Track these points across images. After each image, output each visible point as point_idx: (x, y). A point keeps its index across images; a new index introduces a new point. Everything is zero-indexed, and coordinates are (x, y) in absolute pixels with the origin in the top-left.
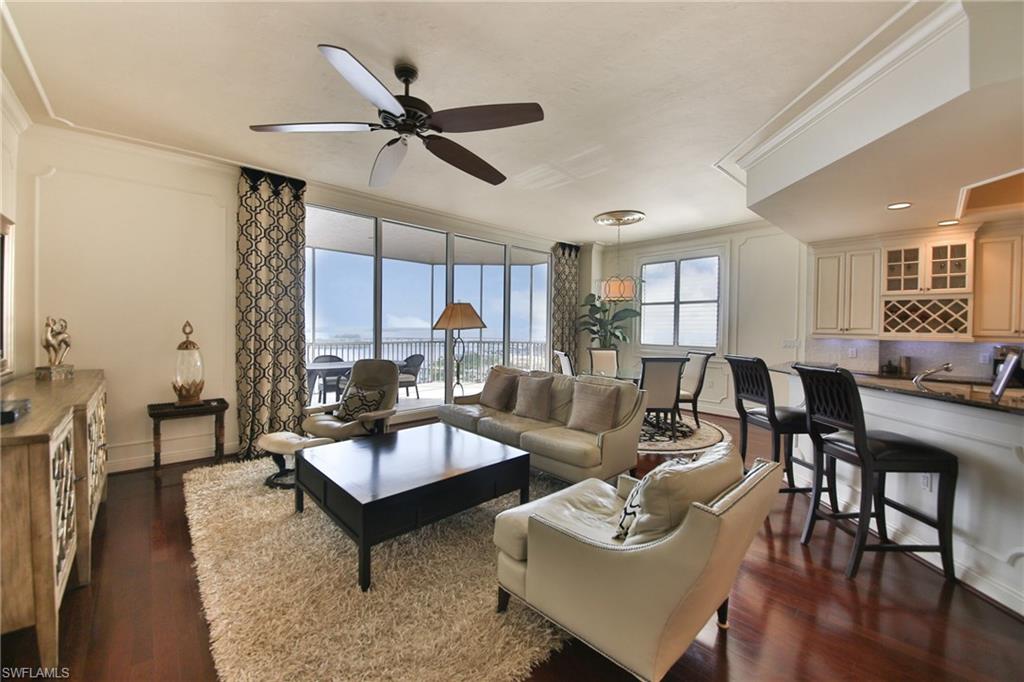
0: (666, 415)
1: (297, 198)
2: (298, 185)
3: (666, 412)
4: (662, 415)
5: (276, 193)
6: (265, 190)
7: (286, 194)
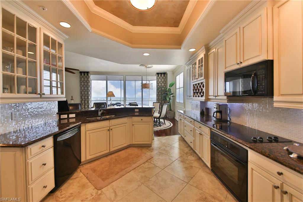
0: (157, 120)
1: (88, 75)
2: (88, 73)
3: (157, 118)
4: (156, 119)
5: (84, 75)
6: (83, 74)
7: (86, 75)
